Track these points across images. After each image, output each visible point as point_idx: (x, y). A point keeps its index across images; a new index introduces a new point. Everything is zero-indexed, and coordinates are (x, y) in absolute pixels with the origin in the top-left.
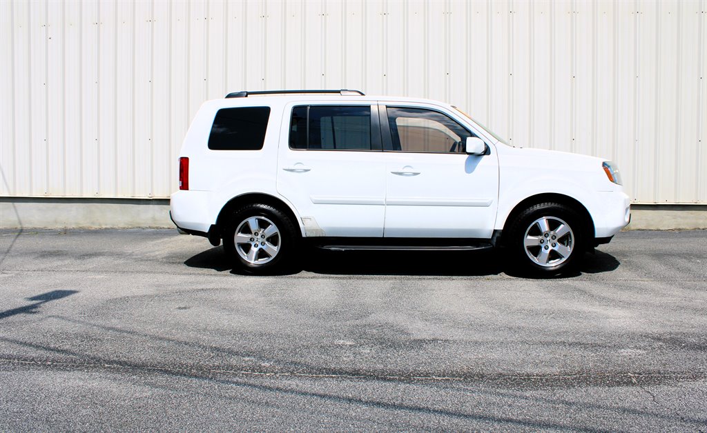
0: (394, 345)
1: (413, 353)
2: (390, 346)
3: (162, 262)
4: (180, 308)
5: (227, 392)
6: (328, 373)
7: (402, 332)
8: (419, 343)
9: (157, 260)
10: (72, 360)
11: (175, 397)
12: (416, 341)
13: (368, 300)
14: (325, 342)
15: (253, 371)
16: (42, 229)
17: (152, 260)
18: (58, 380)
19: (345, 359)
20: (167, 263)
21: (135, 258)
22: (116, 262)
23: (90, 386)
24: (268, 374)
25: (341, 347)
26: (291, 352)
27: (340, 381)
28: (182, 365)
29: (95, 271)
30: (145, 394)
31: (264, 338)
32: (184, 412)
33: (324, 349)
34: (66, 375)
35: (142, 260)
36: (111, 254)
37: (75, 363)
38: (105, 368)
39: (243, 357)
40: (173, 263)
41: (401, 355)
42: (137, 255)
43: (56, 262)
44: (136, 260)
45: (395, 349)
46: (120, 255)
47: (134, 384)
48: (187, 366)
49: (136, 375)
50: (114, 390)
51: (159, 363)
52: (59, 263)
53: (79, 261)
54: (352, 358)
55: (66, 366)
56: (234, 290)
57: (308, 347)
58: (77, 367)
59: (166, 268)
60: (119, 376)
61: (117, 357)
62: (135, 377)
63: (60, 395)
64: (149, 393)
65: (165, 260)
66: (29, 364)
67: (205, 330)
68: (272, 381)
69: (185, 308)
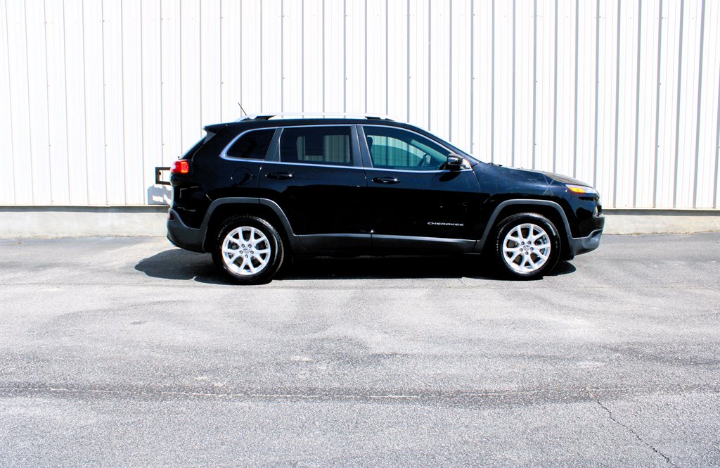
0: (352, 361)
1: (370, 369)
2: (348, 361)
3: (119, 273)
4: (134, 323)
5: (176, 417)
6: (282, 393)
7: (361, 346)
8: (377, 358)
9: (114, 271)
10: (15, 384)
11: (122, 424)
12: (374, 356)
13: (327, 312)
14: (281, 358)
15: (206, 392)
17: (109, 271)
19: (300, 377)
20: (124, 273)
21: (92, 269)
22: (71, 274)
23: (32, 414)
24: (220, 396)
25: (297, 363)
26: (246, 370)
27: (295, 402)
28: (132, 387)
29: (48, 283)
30: (90, 422)
31: (220, 354)
32: (129, 442)
33: (279, 366)
34: (7, 401)
35: (98, 272)
36: (67, 265)
37: (18, 387)
38: (50, 392)
39: (196, 376)
40: (131, 273)
41: (359, 371)
42: (93, 266)
43: (8, 276)
44: (93, 271)
45: (353, 364)
46: (75, 266)
47: (79, 410)
48: (137, 388)
49: (83, 399)
50: (58, 418)
51: (108, 385)
52: (11, 276)
53: (32, 274)
54: (307, 375)
55: (9, 392)
56: (191, 302)
57: (263, 365)
58: (21, 392)
59: (123, 279)
60: (64, 401)
61: (64, 379)
62: (81, 402)
64: (95, 420)
65: (122, 271)
67: (158, 347)
68: (224, 403)
69: (140, 323)
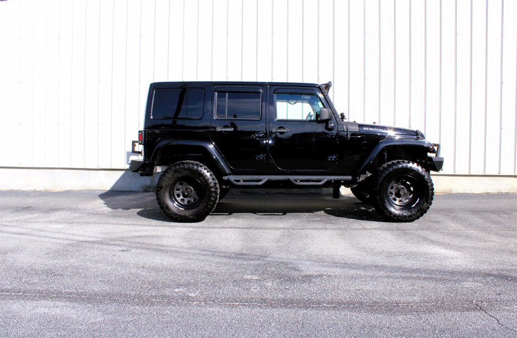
0: (291, 280)
1: (305, 286)
2: (287, 280)
3: (108, 215)
4: (122, 251)
5: (163, 318)
6: (241, 302)
7: (295, 269)
8: (308, 278)
9: (104, 214)
10: (39, 291)
11: (123, 322)
12: (307, 276)
13: (265, 244)
14: (237, 276)
15: (183, 300)
16: (17, 191)
17: (101, 214)
18: (28, 308)
19: (254, 290)
20: (111, 216)
21: (88, 213)
22: (73, 215)
23: (53, 313)
24: (195, 303)
25: (249, 281)
26: (211, 285)
27: (252, 308)
28: (127, 295)
29: (57, 222)
30: (98, 320)
31: (189, 274)
32: (130, 335)
33: (236, 282)
34: (35, 303)
35: (92, 214)
36: (69, 209)
37: (42, 293)
38: (65, 298)
39: (174, 289)
40: (116, 216)
41: (297, 287)
42: (89, 210)
43: (27, 216)
44: (89, 214)
45: (291, 282)
46: (76, 210)
47: (89, 311)
48: (131, 296)
49: (90, 303)
50: (74, 316)
51: (108, 294)
52: (30, 216)
53: (45, 215)
54: (258, 289)
55: (35, 297)
56: (163, 237)
57: (224, 281)
58: (44, 297)
59: (111, 220)
60: (76, 305)
61: (75, 289)
62: (89, 305)
63: (29, 321)
64: (102, 319)
65: (110, 214)
66: (5, 295)
67: (143, 267)
68: (198, 308)
69: (127, 250)
